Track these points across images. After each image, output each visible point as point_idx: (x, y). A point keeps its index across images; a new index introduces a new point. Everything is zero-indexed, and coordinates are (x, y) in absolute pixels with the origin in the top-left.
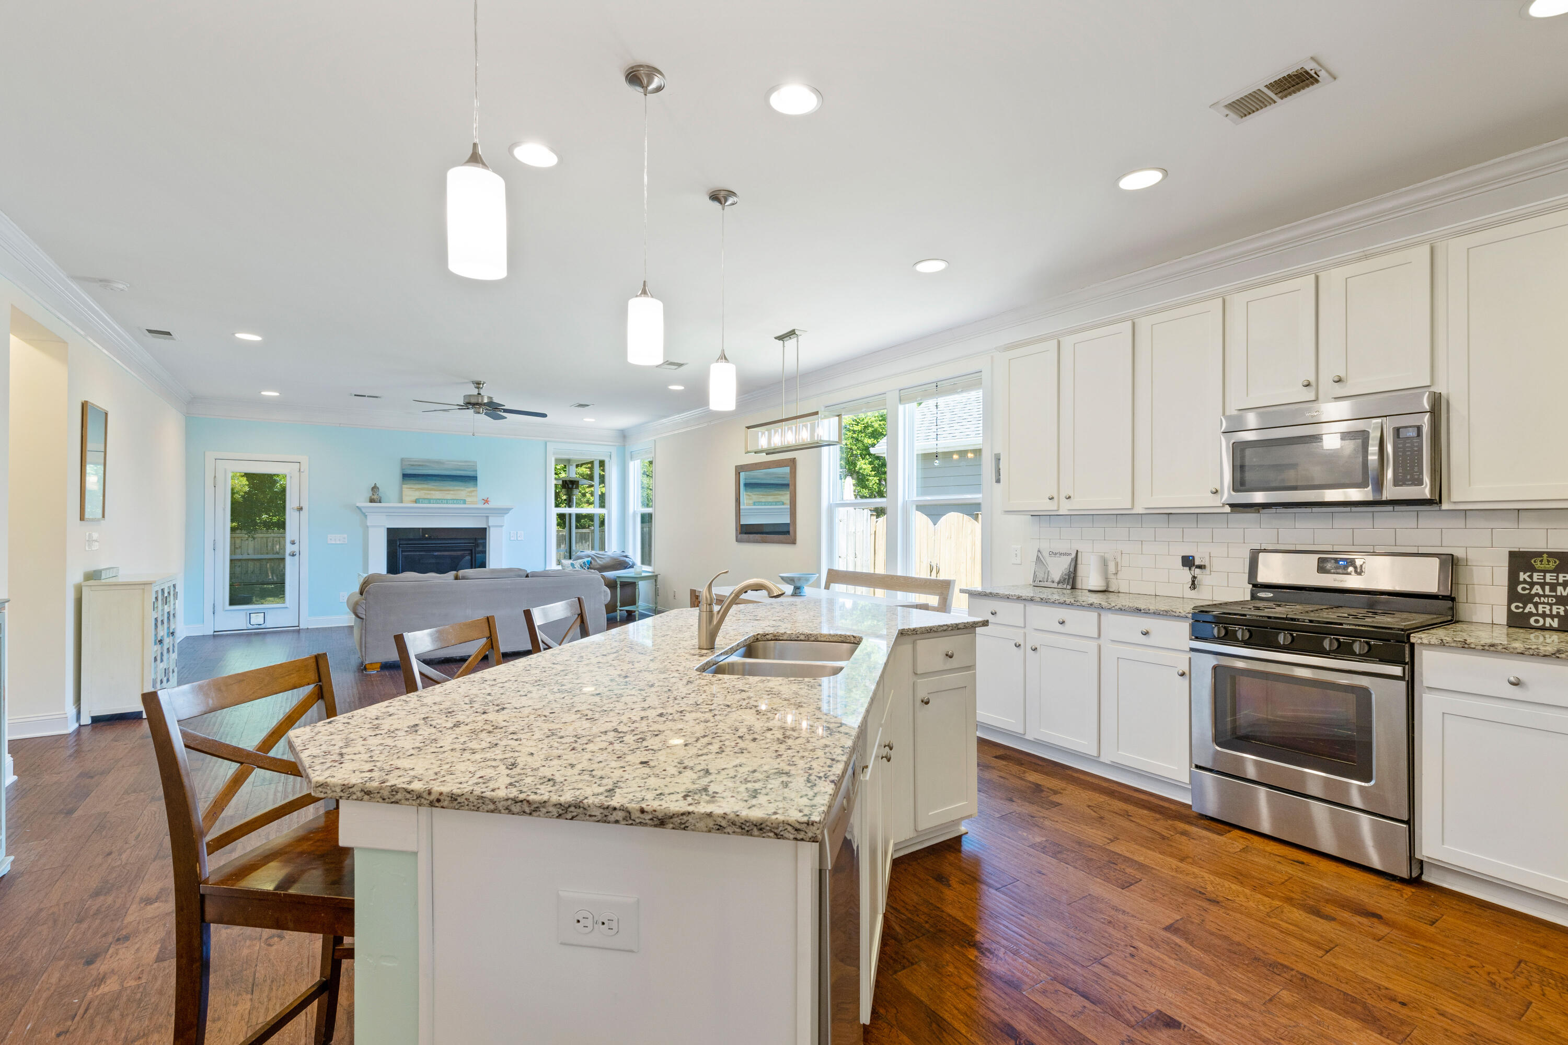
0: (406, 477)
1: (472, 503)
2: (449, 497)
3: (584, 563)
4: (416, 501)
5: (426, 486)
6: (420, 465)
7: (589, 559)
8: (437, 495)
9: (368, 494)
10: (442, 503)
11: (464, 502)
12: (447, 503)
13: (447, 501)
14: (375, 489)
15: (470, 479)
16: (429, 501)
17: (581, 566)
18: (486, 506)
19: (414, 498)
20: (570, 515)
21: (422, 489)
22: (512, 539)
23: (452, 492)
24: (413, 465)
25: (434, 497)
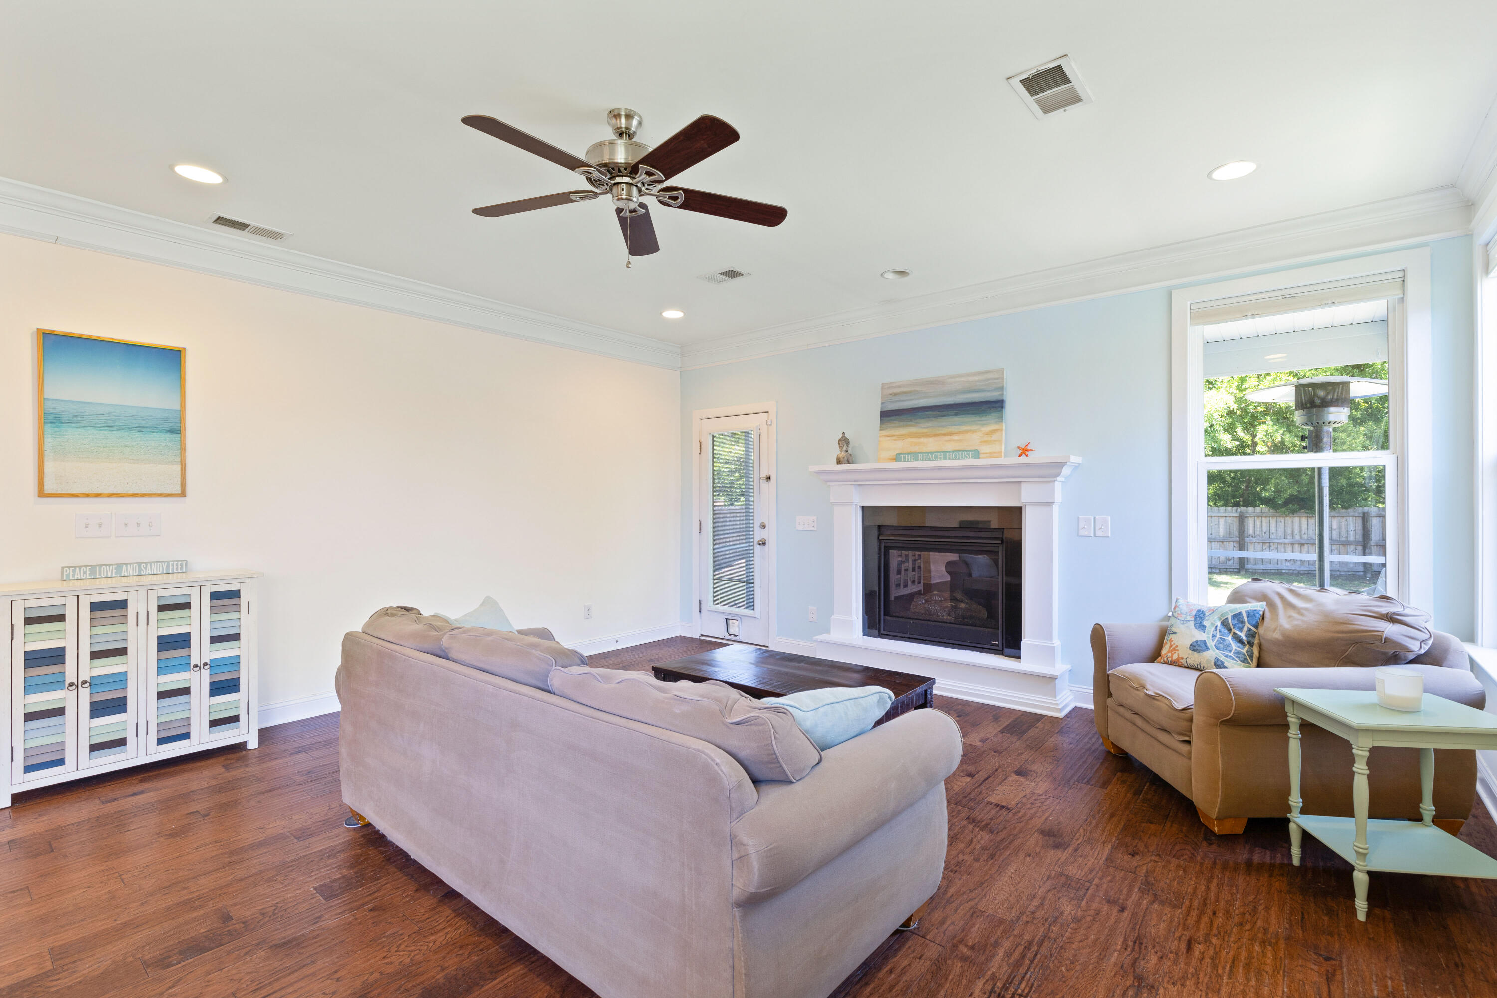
0: (887, 416)
1: (991, 455)
2: (949, 447)
3: (1237, 616)
4: (897, 458)
5: (913, 429)
6: (910, 392)
7: (1259, 606)
8: (931, 444)
9: (836, 451)
10: (936, 458)
11: (976, 454)
12: (945, 459)
13: (944, 454)
14: (844, 441)
15: (995, 406)
16: (915, 456)
17: (1225, 624)
18: (1024, 460)
19: (893, 454)
20: (1320, 469)
21: (908, 436)
22: (1082, 533)
23: (956, 437)
24: (895, 394)
25: (925, 449)
